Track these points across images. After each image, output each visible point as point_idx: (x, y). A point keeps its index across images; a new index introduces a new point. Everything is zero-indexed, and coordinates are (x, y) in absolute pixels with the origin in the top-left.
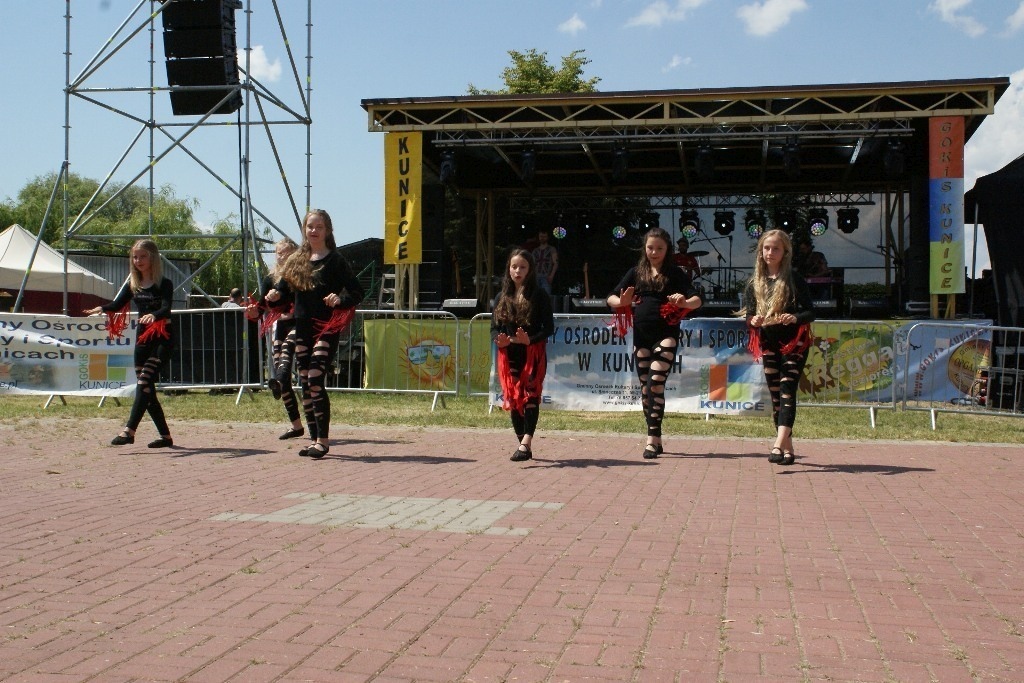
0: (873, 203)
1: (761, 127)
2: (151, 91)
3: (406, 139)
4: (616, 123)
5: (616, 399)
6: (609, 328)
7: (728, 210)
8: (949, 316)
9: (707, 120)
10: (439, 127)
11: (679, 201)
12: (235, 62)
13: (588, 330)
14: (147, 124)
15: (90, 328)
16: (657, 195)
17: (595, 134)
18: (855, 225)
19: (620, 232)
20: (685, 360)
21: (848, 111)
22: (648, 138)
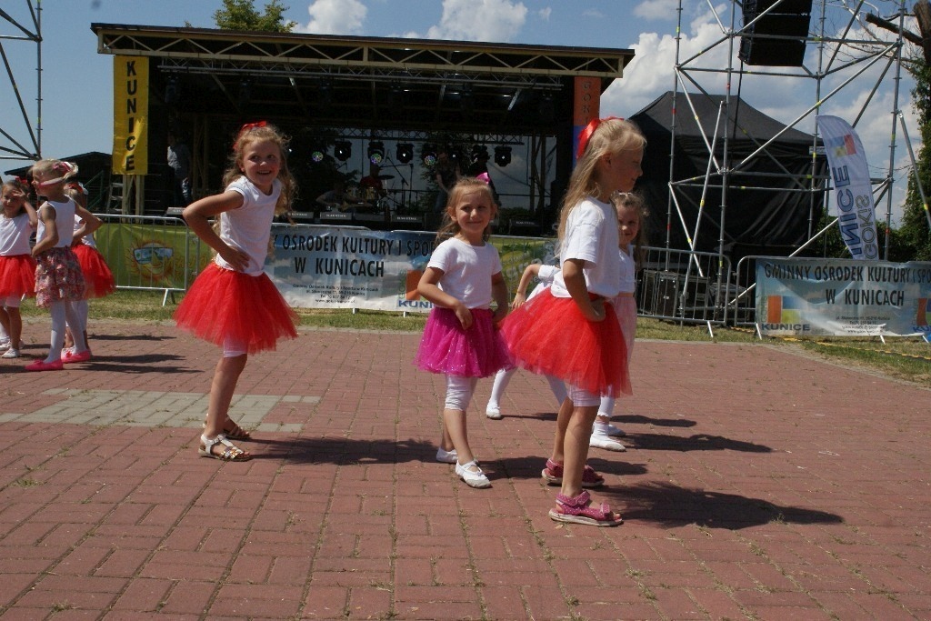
0: (523, 144)
1: (442, 73)
3: (133, 63)
4: (323, 61)
5: (326, 298)
6: (322, 236)
7: (408, 142)
9: (399, 65)
10: (165, 54)
11: (368, 133)
13: (303, 237)
16: (349, 127)
17: (304, 70)
18: (508, 160)
19: (318, 157)
20: (386, 265)
21: (513, 65)
22: (349, 76)
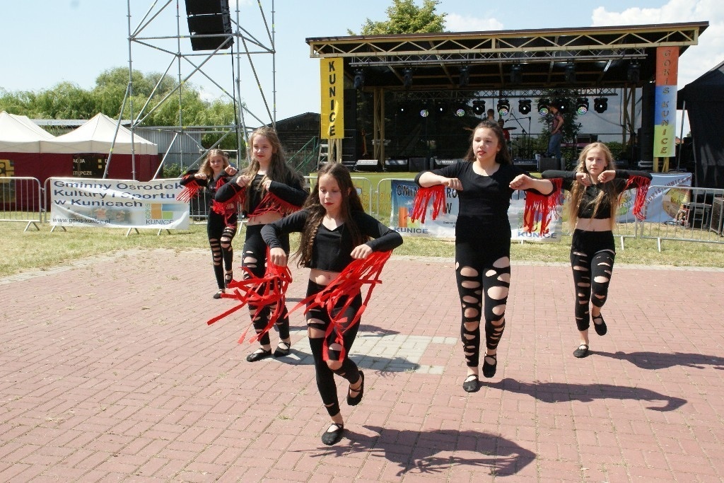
0: (617, 95)
1: (551, 53)
2: (179, 37)
3: (333, 62)
4: (462, 51)
7: (527, 99)
8: (665, 171)
9: (519, 49)
10: (354, 55)
11: (497, 93)
12: (229, 17)
14: (176, 55)
15: (151, 188)
16: (483, 89)
17: (449, 58)
18: (605, 108)
19: (460, 113)
21: (606, 43)
22: (482, 60)
